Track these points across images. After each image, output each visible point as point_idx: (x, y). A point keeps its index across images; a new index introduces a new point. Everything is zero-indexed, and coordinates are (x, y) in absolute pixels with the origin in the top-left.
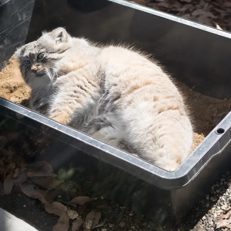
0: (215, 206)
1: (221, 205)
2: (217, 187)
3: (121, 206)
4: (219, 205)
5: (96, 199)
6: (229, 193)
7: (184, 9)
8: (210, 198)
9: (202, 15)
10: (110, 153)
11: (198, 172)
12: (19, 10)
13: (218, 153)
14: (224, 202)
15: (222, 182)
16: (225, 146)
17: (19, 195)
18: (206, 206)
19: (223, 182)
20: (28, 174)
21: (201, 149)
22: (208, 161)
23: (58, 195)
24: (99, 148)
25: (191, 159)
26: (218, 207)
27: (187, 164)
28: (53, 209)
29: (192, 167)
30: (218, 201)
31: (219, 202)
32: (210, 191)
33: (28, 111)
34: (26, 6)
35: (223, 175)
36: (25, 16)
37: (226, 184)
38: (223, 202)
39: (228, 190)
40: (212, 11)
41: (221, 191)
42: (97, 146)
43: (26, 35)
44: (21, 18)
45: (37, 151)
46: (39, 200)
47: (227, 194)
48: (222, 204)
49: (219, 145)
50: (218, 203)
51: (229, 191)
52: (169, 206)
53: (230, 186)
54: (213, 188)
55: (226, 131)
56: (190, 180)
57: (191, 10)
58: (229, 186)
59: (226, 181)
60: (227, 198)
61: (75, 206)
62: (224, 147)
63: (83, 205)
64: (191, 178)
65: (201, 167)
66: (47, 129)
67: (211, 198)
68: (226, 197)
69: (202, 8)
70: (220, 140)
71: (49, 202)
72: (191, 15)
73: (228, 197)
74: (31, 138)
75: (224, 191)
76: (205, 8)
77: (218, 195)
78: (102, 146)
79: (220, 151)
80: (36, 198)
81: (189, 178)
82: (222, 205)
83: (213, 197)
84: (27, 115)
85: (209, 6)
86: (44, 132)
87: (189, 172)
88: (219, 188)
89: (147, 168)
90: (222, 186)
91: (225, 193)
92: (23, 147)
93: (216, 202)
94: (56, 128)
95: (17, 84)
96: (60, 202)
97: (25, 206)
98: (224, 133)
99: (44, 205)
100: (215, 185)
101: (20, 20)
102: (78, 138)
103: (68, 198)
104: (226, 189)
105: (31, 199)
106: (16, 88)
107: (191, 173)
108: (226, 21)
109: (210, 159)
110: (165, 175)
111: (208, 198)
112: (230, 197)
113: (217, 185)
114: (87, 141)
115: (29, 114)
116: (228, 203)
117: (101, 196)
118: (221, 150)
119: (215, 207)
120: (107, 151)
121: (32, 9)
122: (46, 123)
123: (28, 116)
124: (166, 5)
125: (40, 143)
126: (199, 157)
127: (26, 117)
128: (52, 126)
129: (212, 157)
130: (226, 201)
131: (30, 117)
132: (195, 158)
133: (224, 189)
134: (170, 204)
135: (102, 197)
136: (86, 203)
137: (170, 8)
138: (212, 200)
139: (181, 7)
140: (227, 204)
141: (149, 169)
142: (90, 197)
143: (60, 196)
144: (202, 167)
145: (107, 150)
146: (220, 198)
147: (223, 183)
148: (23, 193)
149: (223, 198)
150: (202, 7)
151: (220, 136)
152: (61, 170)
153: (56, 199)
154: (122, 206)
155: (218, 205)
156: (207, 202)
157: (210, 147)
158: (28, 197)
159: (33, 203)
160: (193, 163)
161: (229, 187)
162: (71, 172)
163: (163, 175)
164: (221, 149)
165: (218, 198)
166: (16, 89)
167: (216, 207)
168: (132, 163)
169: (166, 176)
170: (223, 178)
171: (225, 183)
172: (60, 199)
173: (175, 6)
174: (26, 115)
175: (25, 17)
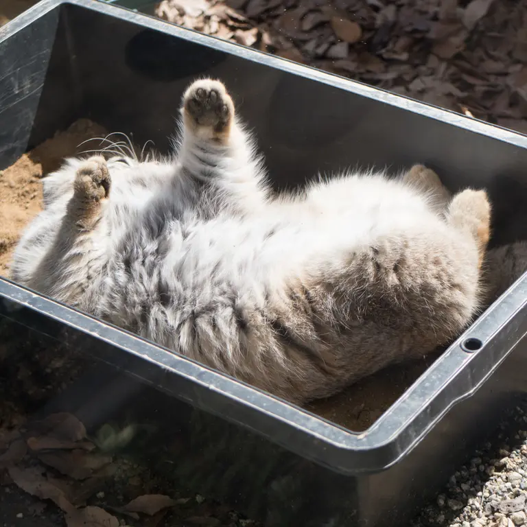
0: (458, 519)
1: (471, 519)
2: (462, 477)
3: (241, 518)
4: (467, 517)
5: (184, 501)
6: (492, 491)
7: (391, 76)
8: (446, 502)
9: (432, 89)
10: (219, 390)
11: (421, 435)
12: (15, 69)
13: (466, 394)
14: (479, 511)
15: (474, 465)
16: (483, 379)
17: (7, 490)
18: (438, 521)
19: (478, 466)
20: (29, 441)
21: (427, 384)
22: (443, 412)
23: (99, 492)
24: (193, 378)
25: (404, 405)
26: (464, 522)
27: (396, 418)
28: (85, 523)
29: (406, 423)
30: (466, 509)
31: (468, 512)
32: (448, 485)
33: (32, 295)
34: (32, 60)
35: (477, 451)
36: (27, 84)
37: (484, 471)
38: (477, 512)
39: (487, 484)
40: (454, 80)
41: (472, 486)
42: (191, 375)
43: (28, 128)
44: (19, 89)
45: (49, 387)
46: (54, 503)
47: (487, 494)
48: (474, 516)
49: (469, 377)
50: (465, 512)
51: (490, 486)
52: (353, 514)
53: (492, 475)
54: (453, 479)
55: (485, 344)
56: (402, 455)
57: (407, 78)
58: (490, 475)
59: (483, 463)
60: (487, 502)
61: (136, 516)
62: (481, 381)
63: (154, 515)
64: (403, 449)
65: (426, 425)
66: (75, 337)
67: (450, 503)
68: (483, 499)
69: (432, 74)
70: (471, 365)
71: (77, 507)
72: (408, 90)
73: (487, 500)
74: (37, 356)
75: (480, 487)
76: (440, 74)
77: (464, 496)
78: (200, 375)
79: (471, 391)
80: (46, 497)
81: (399, 450)
82: (474, 519)
83: (455, 498)
84: (29, 303)
85: (447, 68)
86: (67, 344)
87: (400, 436)
88: (468, 480)
89: (303, 425)
90: (475, 476)
91: (482, 491)
92: (19, 377)
93: (461, 511)
94: (95, 334)
95: (9, 239)
96: (101, 507)
97: (20, 515)
98: (482, 348)
99: (65, 513)
100: (458, 474)
101: (17, 92)
102: (146, 357)
103: (121, 497)
104: (483, 483)
105: (36, 499)
106: (6, 246)
107: (404, 438)
108: (488, 104)
109: (448, 407)
110: (344, 441)
111: (442, 502)
112: (493, 501)
113: (463, 472)
114: (165, 363)
115: (34, 301)
116: (488, 513)
117: (196, 494)
118: (473, 387)
119: (458, 522)
120: (212, 387)
121: (45, 69)
122: (71, 322)
123: (31, 306)
124: (352, 66)
125: (58, 369)
126: (424, 400)
127: (26, 309)
128: (86, 328)
129: (453, 404)
130: (484, 510)
131: (34, 308)
132: (413, 404)
133: (480, 482)
134: (355, 511)
135: (199, 498)
136: (161, 511)
137: (361, 74)
138: (450, 508)
139: (386, 72)
140: (486, 516)
141: (307, 427)
142: (171, 495)
143: (101, 494)
144: (431, 425)
145: (211, 383)
146: (471, 501)
147: (478, 470)
148: (18, 487)
149: (475, 502)
150: (433, 72)
151: (471, 355)
152: (106, 427)
153: (91, 501)
154: (245, 518)
155: (464, 517)
156: (440, 511)
157: (449, 379)
158: (28, 494)
159: (40, 509)
160: (409, 415)
161: (491, 478)
162: (127, 433)
163: (340, 442)
164: (474, 385)
165: (465, 503)
166: (6, 250)
167: (461, 523)
168: (269, 413)
169: (346, 444)
170: (476, 457)
171: (482, 468)
172: (102, 499)
173: (370, 68)
174: (26, 304)
175: (29, 86)
